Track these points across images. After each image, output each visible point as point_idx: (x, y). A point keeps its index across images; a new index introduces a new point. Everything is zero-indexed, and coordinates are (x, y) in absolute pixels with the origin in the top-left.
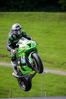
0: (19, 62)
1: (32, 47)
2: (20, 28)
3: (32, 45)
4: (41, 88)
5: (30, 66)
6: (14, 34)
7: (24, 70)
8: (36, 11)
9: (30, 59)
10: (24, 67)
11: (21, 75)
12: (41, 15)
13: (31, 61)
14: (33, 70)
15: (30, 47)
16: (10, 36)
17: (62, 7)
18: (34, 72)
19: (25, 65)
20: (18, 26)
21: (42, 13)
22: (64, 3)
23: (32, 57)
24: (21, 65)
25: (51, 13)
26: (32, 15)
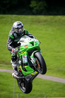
0: (20, 62)
1: (35, 46)
2: (22, 27)
3: (34, 44)
4: (13, 91)
5: (32, 66)
6: (15, 32)
7: (26, 70)
8: (8, 14)
9: (32, 58)
10: (26, 67)
11: (22, 76)
12: (13, 18)
13: (33, 60)
14: (35, 70)
15: (33, 45)
16: (11, 34)
17: (34, 11)
18: (36, 72)
19: (27, 64)
20: (20, 24)
21: (14, 16)
22: (35, 7)
23: (35, 56)
24: (22, 64)
25: (23, 16)
26: (4, 18)
